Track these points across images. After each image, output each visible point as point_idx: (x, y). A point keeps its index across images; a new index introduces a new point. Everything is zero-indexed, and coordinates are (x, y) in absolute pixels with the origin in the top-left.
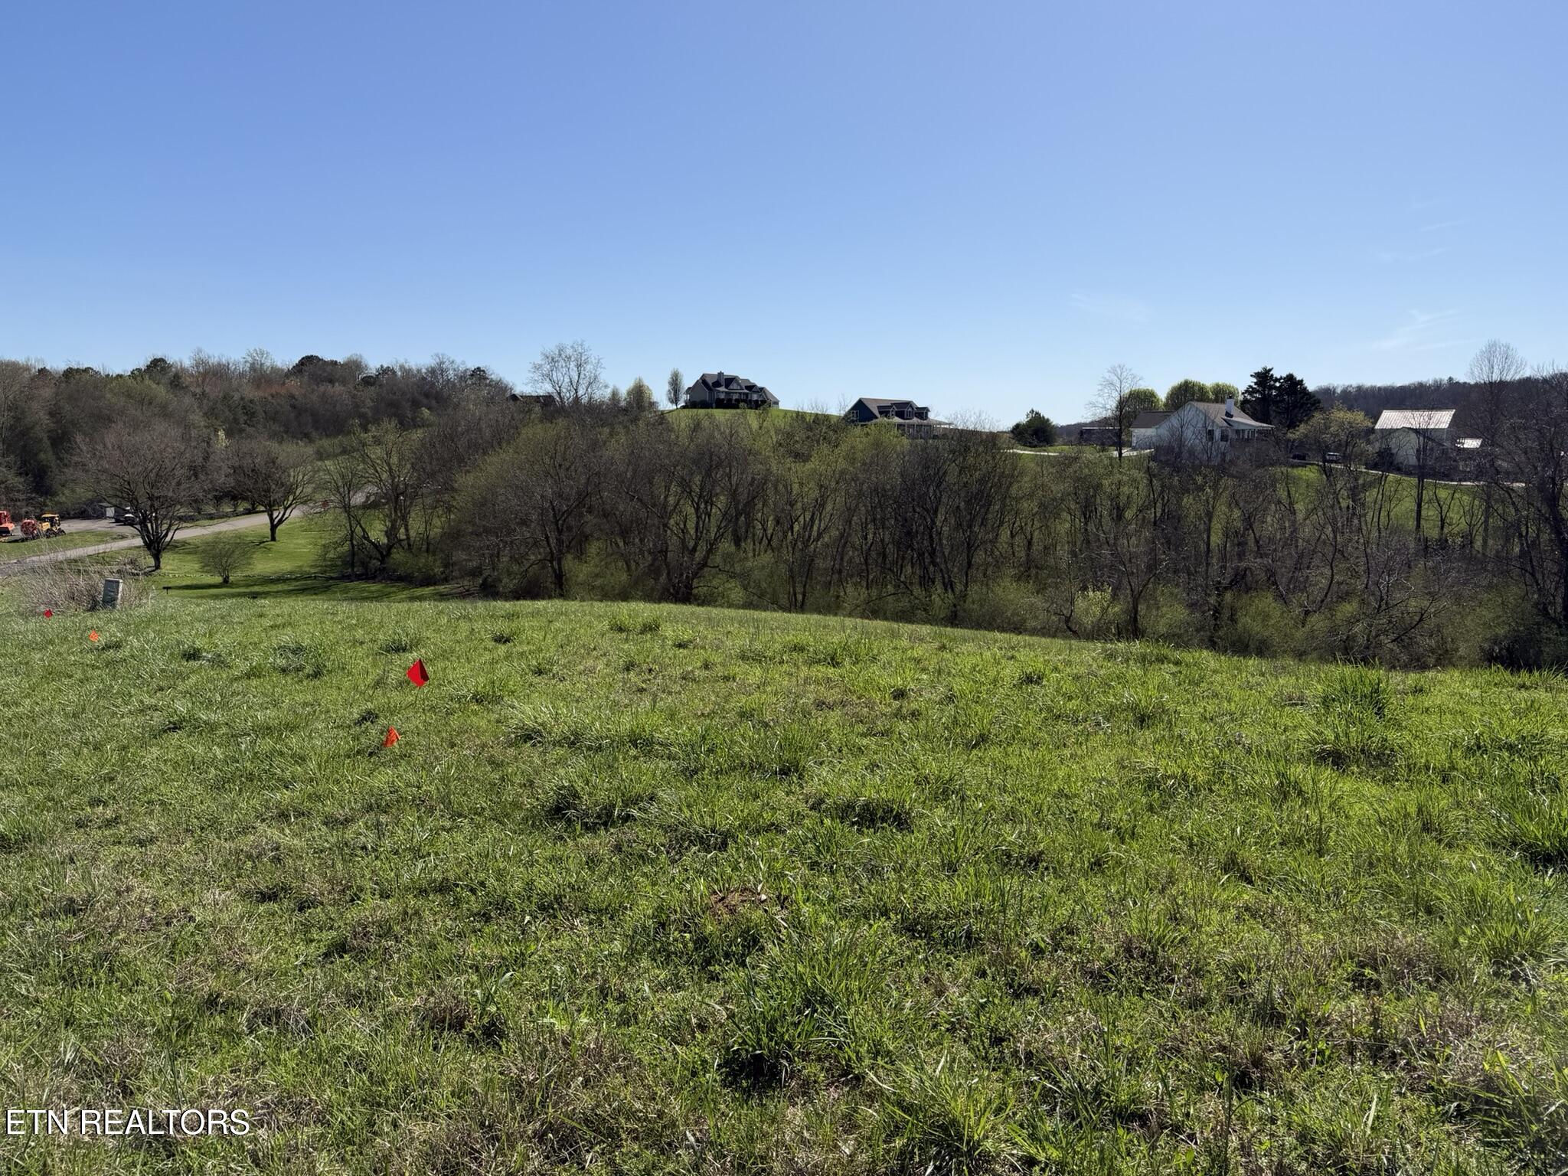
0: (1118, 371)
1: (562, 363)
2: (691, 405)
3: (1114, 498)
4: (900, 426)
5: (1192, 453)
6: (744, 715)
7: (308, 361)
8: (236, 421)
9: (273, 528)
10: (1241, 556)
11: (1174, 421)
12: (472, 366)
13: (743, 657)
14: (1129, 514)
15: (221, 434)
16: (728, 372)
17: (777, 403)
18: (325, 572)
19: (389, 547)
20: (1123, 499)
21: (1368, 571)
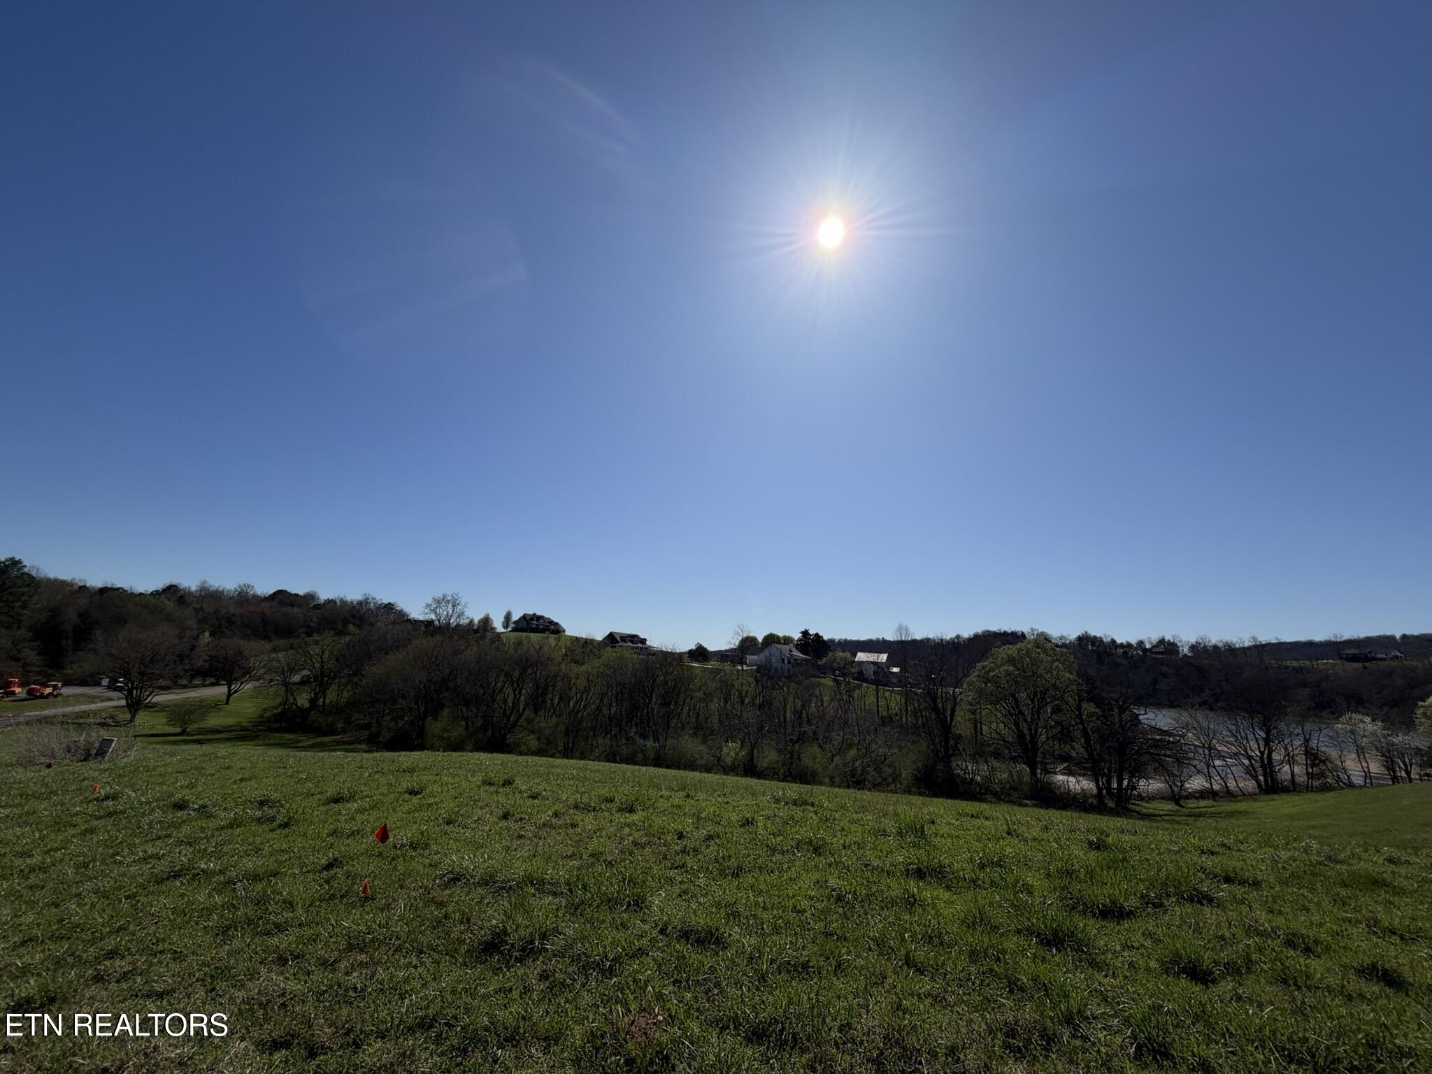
0: (741, 627)
1: (444, 604)
2: (514, 630)
3: (740, 692)
4: (632, 648)
5: (776, 670)
6: (595, 855)
7: (280, 592)
8: (220, 626)
9: (229, 695)
10: (800, 725)
11: (766, 652)
12: (386, 602)
13: (576, 807)
14: (746, 701)
15: (207, 634)
16: (539, 613)
17: (564, 631)
18: (258, 726)
19: (309, 710)
20: (744, 693)
21: (859, 733)
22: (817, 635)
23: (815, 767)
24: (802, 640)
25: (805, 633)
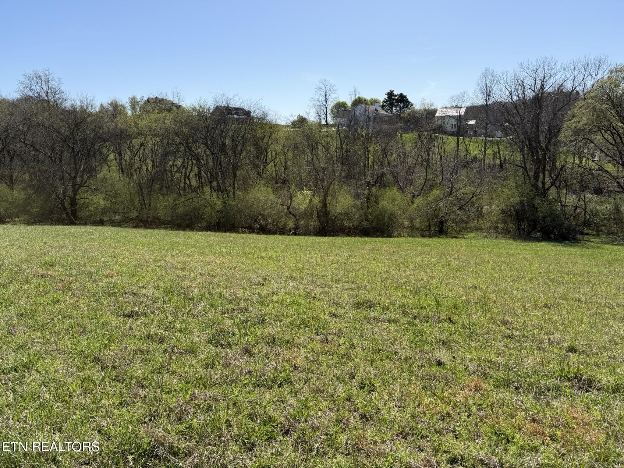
22: (401, 95)
23: (395, 209)
24: (387, 101)
25: (390, 94)
